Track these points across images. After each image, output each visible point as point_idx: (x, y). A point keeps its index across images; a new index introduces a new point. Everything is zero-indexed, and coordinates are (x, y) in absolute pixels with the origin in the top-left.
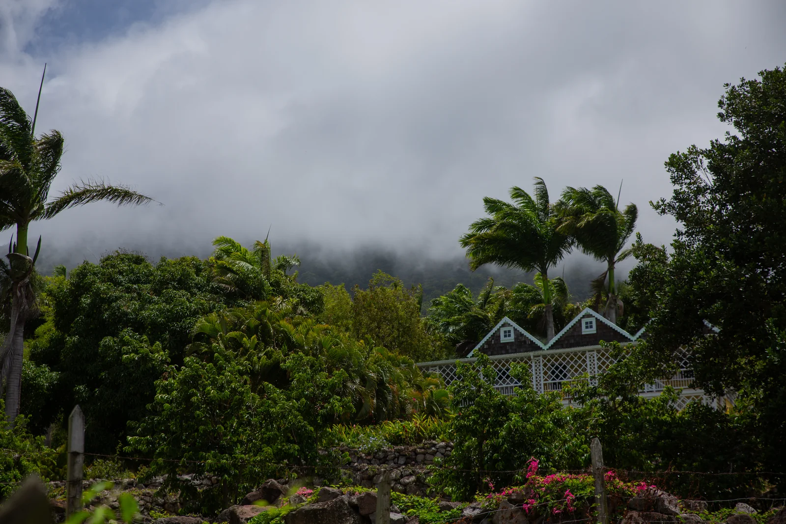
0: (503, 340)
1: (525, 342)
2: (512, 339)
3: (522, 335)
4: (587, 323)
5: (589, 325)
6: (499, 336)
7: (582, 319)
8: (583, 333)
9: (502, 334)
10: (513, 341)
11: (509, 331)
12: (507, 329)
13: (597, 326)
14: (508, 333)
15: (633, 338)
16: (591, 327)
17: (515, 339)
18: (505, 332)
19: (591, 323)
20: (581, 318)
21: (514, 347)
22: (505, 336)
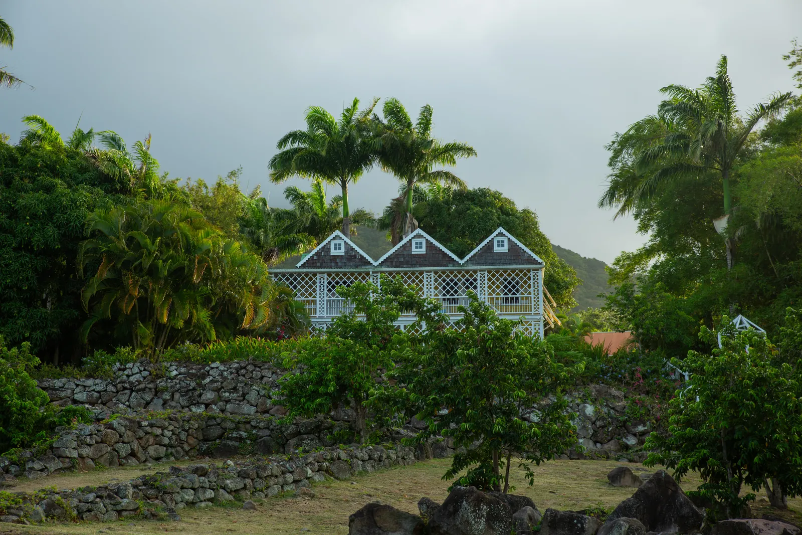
0: (333, 252)
1: (355, 257)
2: (342, 252)
3: (352, 249)
4: (417, 243)
5: (419, 245)
6: (330, 249)
7: (413, 240)
8: (413, 253)
9: (332, 247)
10: (344, 254)
11: (340, 245)
12: (337, 242)
13: (427, 247)
14: (338, 247)
15: (462, 262)
16: (421, 247)
17: (345, 252)
18: (335, 245)
19: (421, 243)
20: (412, 238)
21: (344, 260)
22: (335, 249)
